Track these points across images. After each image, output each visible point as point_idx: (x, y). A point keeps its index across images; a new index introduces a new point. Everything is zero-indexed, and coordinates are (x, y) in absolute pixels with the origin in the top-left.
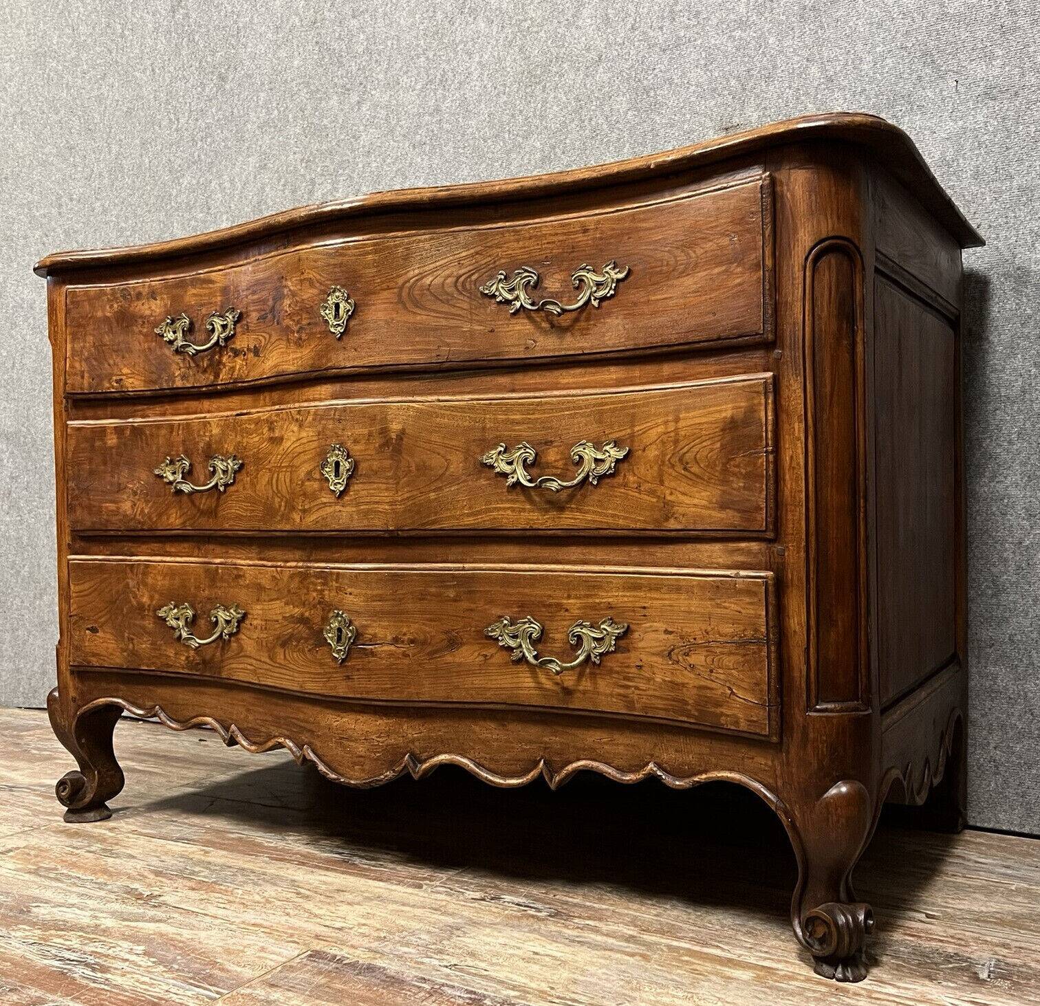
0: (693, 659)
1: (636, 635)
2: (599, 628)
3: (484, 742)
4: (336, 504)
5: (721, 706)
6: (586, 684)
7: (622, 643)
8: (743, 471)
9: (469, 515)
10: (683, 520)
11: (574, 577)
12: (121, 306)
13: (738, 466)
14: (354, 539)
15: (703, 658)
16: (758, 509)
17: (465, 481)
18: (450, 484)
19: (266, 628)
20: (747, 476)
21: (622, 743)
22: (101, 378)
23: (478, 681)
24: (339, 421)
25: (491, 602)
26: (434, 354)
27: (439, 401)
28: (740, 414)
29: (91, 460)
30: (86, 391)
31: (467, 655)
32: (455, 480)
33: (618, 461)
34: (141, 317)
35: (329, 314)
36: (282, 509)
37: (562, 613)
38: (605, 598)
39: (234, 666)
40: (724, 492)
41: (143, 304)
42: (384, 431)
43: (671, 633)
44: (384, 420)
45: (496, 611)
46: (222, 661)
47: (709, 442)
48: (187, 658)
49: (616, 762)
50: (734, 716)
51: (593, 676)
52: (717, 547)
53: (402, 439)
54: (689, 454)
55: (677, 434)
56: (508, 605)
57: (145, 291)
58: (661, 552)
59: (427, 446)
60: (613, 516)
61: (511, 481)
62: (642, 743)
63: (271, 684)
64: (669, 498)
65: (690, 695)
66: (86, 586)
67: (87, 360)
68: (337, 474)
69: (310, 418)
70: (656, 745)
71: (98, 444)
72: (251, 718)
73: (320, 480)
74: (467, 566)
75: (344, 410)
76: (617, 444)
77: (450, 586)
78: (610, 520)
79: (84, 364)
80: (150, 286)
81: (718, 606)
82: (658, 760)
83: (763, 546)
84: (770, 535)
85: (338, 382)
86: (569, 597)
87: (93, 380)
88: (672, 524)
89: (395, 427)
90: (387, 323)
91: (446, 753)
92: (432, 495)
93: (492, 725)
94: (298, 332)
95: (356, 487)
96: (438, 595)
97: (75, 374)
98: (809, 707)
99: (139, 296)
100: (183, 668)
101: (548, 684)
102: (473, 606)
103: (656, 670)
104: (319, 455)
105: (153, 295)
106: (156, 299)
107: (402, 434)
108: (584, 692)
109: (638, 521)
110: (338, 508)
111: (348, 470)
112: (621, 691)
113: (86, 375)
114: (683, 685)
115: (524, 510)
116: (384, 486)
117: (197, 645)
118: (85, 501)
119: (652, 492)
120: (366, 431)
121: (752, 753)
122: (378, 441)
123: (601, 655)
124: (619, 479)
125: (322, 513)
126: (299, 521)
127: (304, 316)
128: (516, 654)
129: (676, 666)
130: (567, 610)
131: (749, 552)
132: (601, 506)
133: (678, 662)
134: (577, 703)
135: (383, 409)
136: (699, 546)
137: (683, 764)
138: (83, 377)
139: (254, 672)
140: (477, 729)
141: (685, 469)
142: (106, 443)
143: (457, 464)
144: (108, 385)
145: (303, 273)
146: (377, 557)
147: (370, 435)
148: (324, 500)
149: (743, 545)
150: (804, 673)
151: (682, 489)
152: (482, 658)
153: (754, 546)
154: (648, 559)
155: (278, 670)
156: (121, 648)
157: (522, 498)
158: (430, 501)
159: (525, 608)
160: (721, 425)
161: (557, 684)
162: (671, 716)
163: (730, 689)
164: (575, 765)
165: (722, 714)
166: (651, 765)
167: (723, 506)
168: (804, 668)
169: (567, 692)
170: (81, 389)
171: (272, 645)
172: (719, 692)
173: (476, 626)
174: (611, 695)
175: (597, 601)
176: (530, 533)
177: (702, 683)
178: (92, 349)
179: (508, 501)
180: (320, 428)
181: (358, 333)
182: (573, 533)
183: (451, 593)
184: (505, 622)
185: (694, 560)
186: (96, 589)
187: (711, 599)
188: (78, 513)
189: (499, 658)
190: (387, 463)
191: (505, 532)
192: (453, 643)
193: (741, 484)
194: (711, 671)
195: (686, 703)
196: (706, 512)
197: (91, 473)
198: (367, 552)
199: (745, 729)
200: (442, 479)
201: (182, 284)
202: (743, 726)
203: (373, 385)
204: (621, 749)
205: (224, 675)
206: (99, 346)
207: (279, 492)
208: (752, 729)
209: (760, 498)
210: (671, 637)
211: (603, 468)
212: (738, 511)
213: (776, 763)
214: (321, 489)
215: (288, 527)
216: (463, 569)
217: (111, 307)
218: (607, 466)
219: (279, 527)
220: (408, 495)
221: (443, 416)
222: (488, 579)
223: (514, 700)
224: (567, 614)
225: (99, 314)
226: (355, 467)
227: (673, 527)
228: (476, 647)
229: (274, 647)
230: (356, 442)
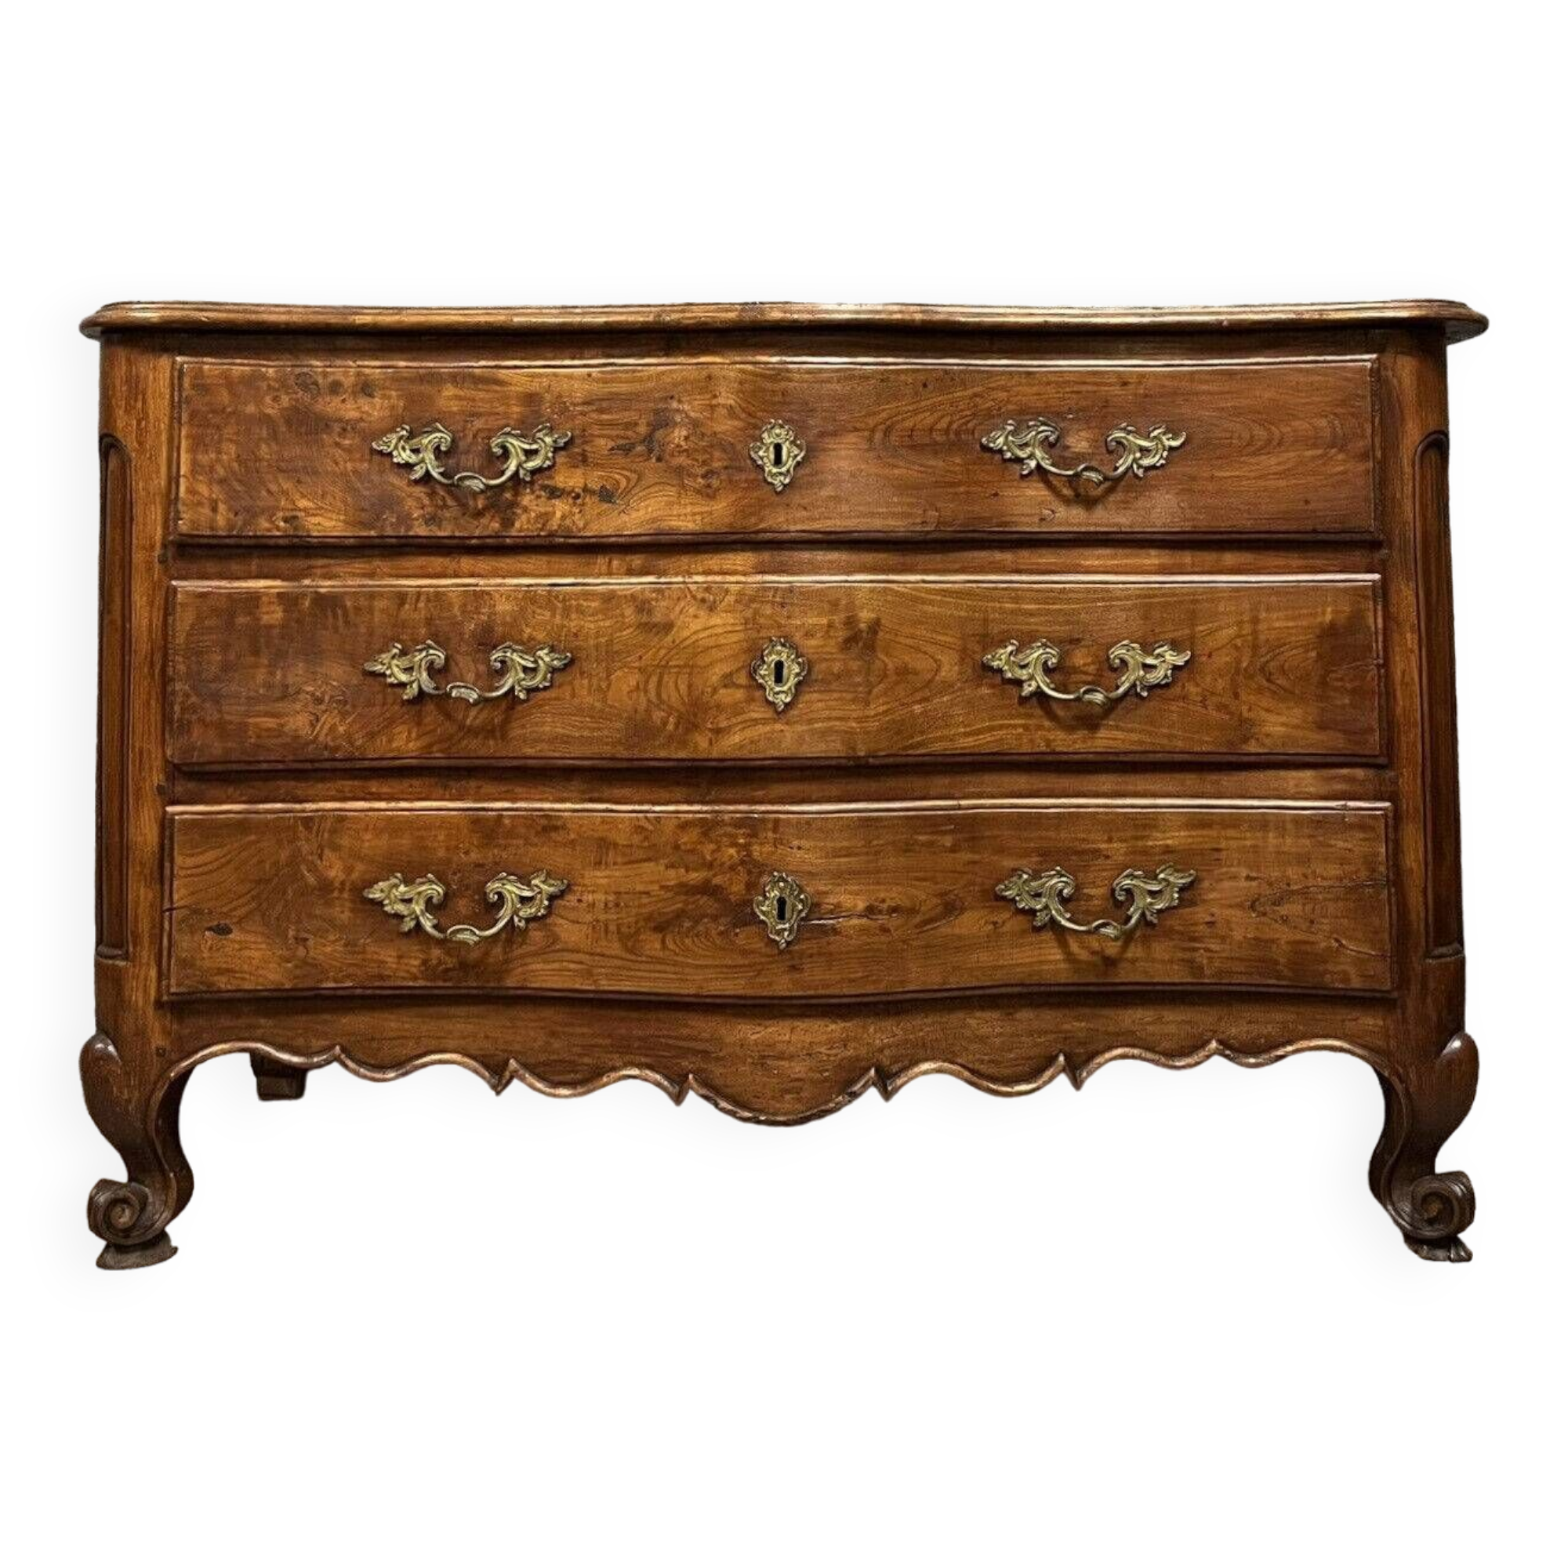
0: (1283, 910)
1: (1206, 884)
2: (1155, 877)
3: (982, 1039)
4: (775, 721)
5: (1325, 962)
6: (1135, 951)
7: (1187, 895)
8: (1348, 686)
9: (966, 735)
10: (1267, 741)
11: (1118, 814)
12: (297, 400)
13: (1341, 679)
14: (802, 769)
15: (1300, 907)
16: (1371, 730)
17: (960, 689)
18: (941, 693)
19: (617, 905)
20: (1353, 692)
21: (1173, 1021)
22: (252, 514)
23: (984, 958)
24: (782, 605)
25: (1001, 851)
26: (918, 520)
27: (924, 582)
28: (1342, 619)
29: (226, 647)
30: (221, 533)
31: (971, 923)
32: (947, 687)
33: (1176, 668)
34: (340, 420)
35: (766, 456)
36: (670, 727)
37: (1101, 861)
38: (1158, 840)
39: (534, 967)
40: (1323, 709)
41: (344, 401)
42: (850, 622)
43: (1254, 879)
44: (851, 606)
45: (1009, 863)
46: (506, 962)
47: (1301, 650)
48: (425, 962)
49: (1165, 1045)
50: (1345, 973)
51: (1146, 939)
52: (1308, 774)
53: (876, 633)
54: (1272, 664)
55: (1256, 638)
56: (1026, 854)
57: (348, 381)
58: (1227, 780)
59: (909, 641)
60: (1170, 737)
61: (1028, 689)
62: (1203, 1018)
63: (628, 989)
64: (1246, 714)
65: (1281, 954)
66: (210, 855)
67: (222, 482)
68: (779, 679)
69: (731, 598)
70: (1220, 1019)
71: (242, 620)
72: (557, 1044)
73: (748, 687)
74: (963, 802)
75: (791, 590)
76: (1176, 646)
77: (945, 833)
78: (1165, 741)
79: (216, 488)
80: (358, 374)
81: (1321, 844)
82: (1221, 1037)
83: (1371, 773)
84: (1382, 760)
85: (766, 549)
86: (1110, 840)
87: (236, 514)
88: (1252, 747)
89: (865, 615)
90: (853, 475)
91: (926, 1060)
92: (917, 708)
93: (995, 1015)
94: (704, 477)
95: (807, 697)
96: (931, 844)
97: (200, 504)
98: (1427, 954)
99: (335, 388)
100: (415, 978)
101: (1084, 955)
102: (977, 857)
103: (1233, 926)
104: (749, 650)
105: (366, 388)
106: (371, 396)
107: (875, 626)
108: (1133, 961)
109: (1206, 744)
110: (778, 726)
111: (798, 675)
112: (1187, 955)
113: (222, 507)
114: (1273, 941)
115: (1040, 727)
116: (849, 696)
117: (476, 939)
118: (211, 714)
119: (1222, 707)
120: (825, 621)
121: (1355, 1014)
122: (841, 634)
123: (1160, 911)
124: (1176, 690)
125: (750, 733)
126: (702, 746)
127: (717, 454)
128: (1041, 919)
129: (1263, 919)
130: (1107, 857)
131: (1352, 780)
132: (1152, 723)
133: (1264, 914)
134: (1125, 975)
135: (850, 592)
136: (1282, 773)
137: (1259, 1037)
138: (214, 510)
139: (589, 974)
140: (972, 1022)
141: (1268, 680)
142: (258, 619)
143: (949, 668)
144: (267, 525)
145: (715, 396)
146: (827, 794)
147: (830, 626)
148: (755, 715)
149: (1345, 771)
150: (1422, 915)
151: (1264, 704)
152: (991, 927)
153: (1360, 773)
154: (1208, 788)
155: (642, 966)
156: (280, 957)
157: (1039, 712)
158: (913, 716)
159: (1049, 858)
160: (1318, 631)
161: (1094, 953)
162: (1257, 980)
163: (1337, 940)
164: (1108, 1056)
165: (1326, 972)
166: (1214, 1045)
167: (1322, 726)
168: (1422, 909)
169: (1110, 962)
170: (212, 528)
171: (633, 930)
172: (1323, 945)
173: (983, 884)
174: (1171, 962)
175: (1150, 843)
176: (1050, 758)
177: (1299, 937)
178: (235, 465)
179: (1019, 716)
180: (749, 613)
181: (810, 485)
182: (1111, 758)
183: (948, 841)
184: (1025, 876)
185: (1276, 789)
186: (229, 862)
187: (1310, 837)
188: (195, 735)
189: (1014, 924)
190: (855, 665)
191: (1015, 757)
192: (951, 908)
193: (1347, 701)
194: (1312, 922)
195: (1276, 963)
196: (1300, 733)
197: (226, 667)
198: (812, 788)
199: (1358, 986)
200: (929, 687)
201: (435, 379)
202: (1356, 983)
203: (820, 556)
204: (1172, 1029)
205: (510, 982)
206: (248, 461)
207: (662, 702)
208: (1367, 986)
209: (1371, 718)
210: (1254, 884)
211: (1153, 677)
212: (1345, 732)
213: (1389, 1022)
214: (750, 700)
215: (682, 755)
216: (960, 808)
217: (276, 399)
218: (1162, 674)
219: (663, 754)
220: (885, 708)
221: (931, 603)
222: (993, 820)
223: (1035, 979)
224: (1109, 862)
225: (251, 409)
226: (808, 667)
227: (1253, 750)
228: (983, 912)
229: (638, 932)
230: (809, 634)
